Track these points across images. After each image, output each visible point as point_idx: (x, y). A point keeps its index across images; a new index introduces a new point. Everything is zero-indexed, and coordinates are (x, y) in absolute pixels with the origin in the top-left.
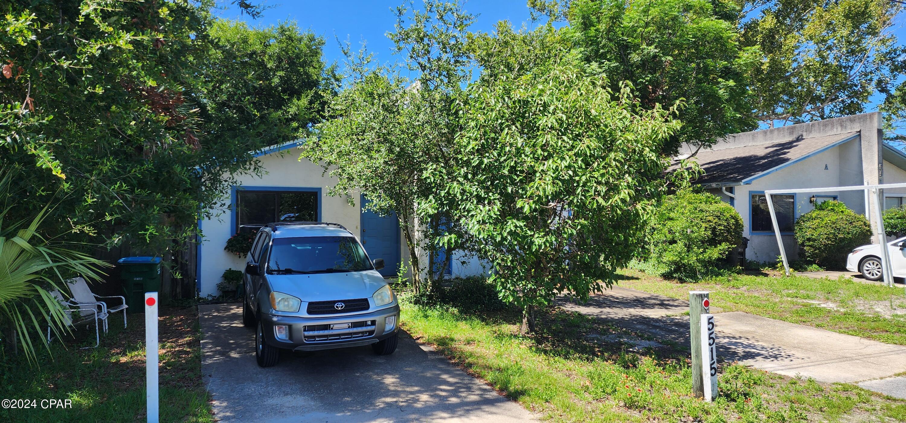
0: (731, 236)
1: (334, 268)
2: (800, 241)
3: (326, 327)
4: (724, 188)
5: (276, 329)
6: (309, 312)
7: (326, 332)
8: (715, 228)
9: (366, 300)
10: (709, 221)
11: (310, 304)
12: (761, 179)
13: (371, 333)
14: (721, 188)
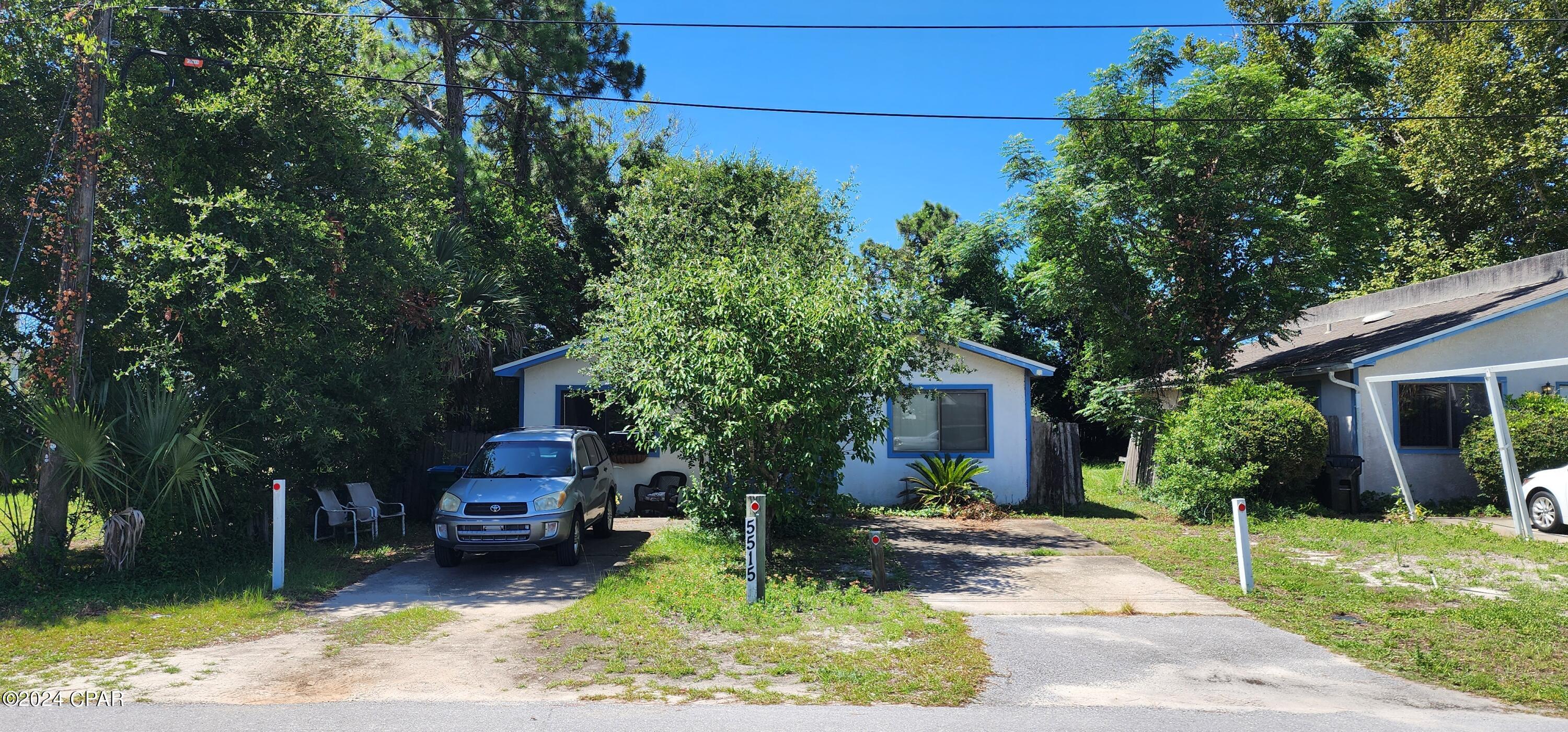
0: (1296, 452)
1: (527, 473)
2: (1467, 463)
3: (479, 528)
4: (1332, 374)
5: (438, 527)
6: (466, 512)
7: (479, 533)
8: (1263, 439)
9: (525, 503)
10: (1255, 428)
11: (469, 505)
12: (1395, 357)
13: (527, 536)
14: (1327, 374)
